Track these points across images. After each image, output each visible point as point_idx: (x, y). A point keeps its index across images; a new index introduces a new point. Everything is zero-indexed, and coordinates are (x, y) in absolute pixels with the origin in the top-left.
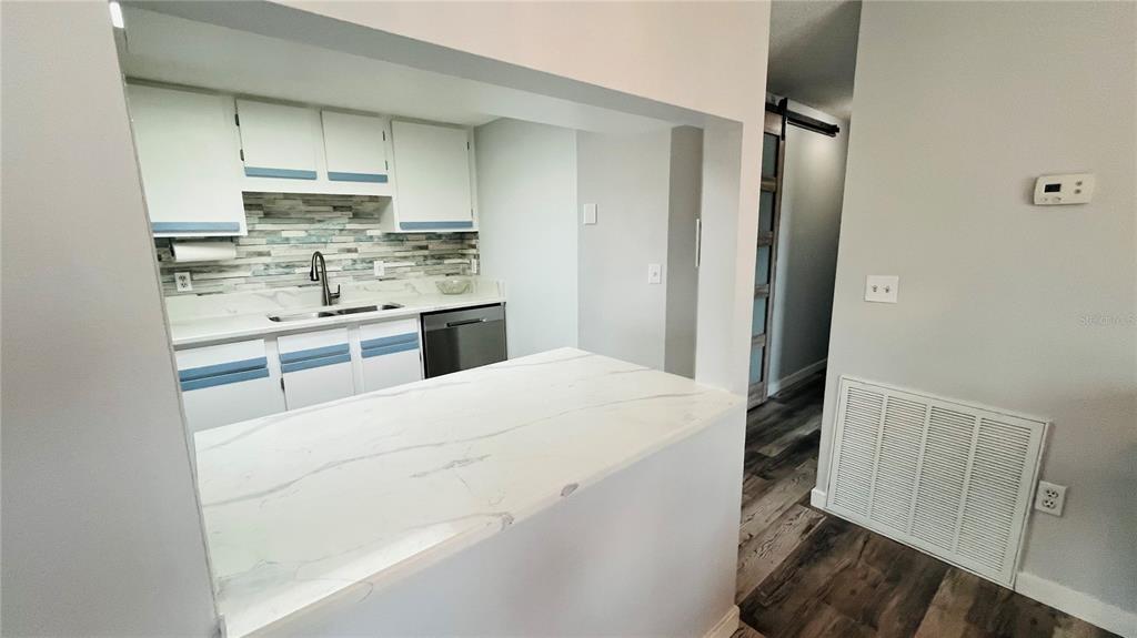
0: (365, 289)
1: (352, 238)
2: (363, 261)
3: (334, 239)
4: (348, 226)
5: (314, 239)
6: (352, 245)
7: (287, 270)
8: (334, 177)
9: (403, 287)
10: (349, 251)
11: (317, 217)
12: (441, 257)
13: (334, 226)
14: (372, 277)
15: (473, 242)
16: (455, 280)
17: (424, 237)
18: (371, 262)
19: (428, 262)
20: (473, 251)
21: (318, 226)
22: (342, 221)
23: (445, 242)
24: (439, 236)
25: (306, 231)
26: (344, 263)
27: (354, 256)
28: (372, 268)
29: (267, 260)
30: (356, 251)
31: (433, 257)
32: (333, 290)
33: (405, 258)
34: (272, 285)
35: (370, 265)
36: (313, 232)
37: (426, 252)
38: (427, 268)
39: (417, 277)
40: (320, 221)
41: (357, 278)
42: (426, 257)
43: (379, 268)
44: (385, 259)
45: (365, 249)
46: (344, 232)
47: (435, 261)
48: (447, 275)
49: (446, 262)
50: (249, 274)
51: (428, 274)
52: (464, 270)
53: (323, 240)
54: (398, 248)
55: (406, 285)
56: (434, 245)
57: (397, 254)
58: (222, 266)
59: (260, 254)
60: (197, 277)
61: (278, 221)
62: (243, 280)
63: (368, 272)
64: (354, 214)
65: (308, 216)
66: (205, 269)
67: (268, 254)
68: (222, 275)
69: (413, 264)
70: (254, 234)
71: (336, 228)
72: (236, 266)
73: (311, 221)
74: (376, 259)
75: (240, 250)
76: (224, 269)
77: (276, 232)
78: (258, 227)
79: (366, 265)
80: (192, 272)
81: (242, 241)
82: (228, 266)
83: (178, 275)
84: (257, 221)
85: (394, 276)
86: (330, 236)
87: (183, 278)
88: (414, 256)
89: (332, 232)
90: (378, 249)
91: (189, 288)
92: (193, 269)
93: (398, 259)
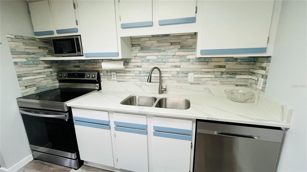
0: (181, 88)
1: (178, 60)
2: (183, 72)
3: (170, 60)
4: (177, 54)
5: (160, 60)
6: (177, 64)
7: (147, 75)
8: (162, 24)
9: (204, 90)
10: (176, 67)
11: (162, 49)
12: (234, 74)
13: (170, 53)
14: (186, 82)
15: (264, 65)
16: (241, 90)
18: (187, 73)
19: (224, 76)
20: (263, 72)
21: (162, 53)
22: (174, 51)
23: (240, 64)
24: (235, 59)
26: (173, 73)
27: (178, 69)
28: (187, 77)
29: (140, 69)
30: (179, 67)
31: (228, 73)
32: (164, 86)
33: (208, 72)
35: (186, 75)
37: (223, 70)
38: (222, 80)
39: (214, 85)
40: (164, 51)
41: (179, 81)
42: (222, 73)
43: (191, 77)
44: (195, 72)
45: (185, 66)
46: (175, 57)
47: (229, 76)
48: (236, 85)
49: (237, 77)
50: (133, 75)
51: (222, 83)
52: (251, 84)
53: (164, 61)
54: (204, 66)
55: (205, 89)
58: (125, 71)
59: (138, 67)
60: (118, 74)
61: (145, 51)
62: (131, 77)
63: (185, 78)
64: (181, 47)
65: (158, 48)
66: (120, 72)
67: (141, 67)
68: (125, 75)
69: (213, 76)
70: (136, 57)
71: (171, 54)
72: (130, 71)
73: (159, 51)
74: (190, 72)
75: (131, 65)
76: (126, 72)
77: (144, 57)
78: (138, 54)
79: (184, 75)
80: (116, 73)
81: (132, 61)
82: (127, 71)
83: (112, 73)
84: (138, 51)
85: (199, 82)
86: (168, 58)
87: (114, 75)
88: (214, 72)
89: (169, 56)
90: (192, 66)
91: (115, 79)
92: (117, 71)
93: (203, 73)
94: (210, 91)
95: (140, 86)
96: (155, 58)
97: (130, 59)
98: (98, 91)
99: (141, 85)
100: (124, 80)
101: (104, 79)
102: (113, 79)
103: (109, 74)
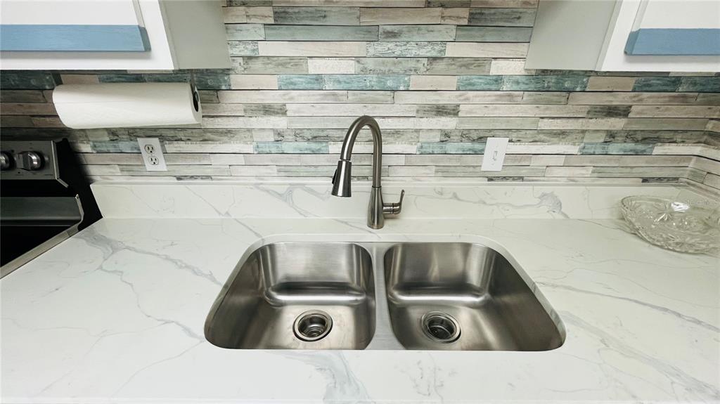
0: (455, 196)
1: (453, 82)
2: (465, 135)
3: (416, 81)
4: (452, 50)
5: (372, 80)
6: (446, 99)
7: (314, 146)
9: (537, 201)
10: (440, 111)
14: (474, 171)
17: (631, 82)
18: (482, 139)
19: (614, 148)
21: (382, 48)
22: (442, 35)
24: (671, 82)
25: (358, 59)
26: (424, 138)
27: (449, 123)
28: (480, 153)
29: (279, 122)
30: (455, 111)
31: (630, 136)
33: (562, 134)
34: (286, 172)
35: (477, 146)
36: (370, 64)
37: (617, 124)
38: (604, 162)
39: (572, 180)
40: (391, 35)
41: (444, 172)
42: (612, 135)
43: (496, 153)
44: (513, 134)
45: (477, 108)
46: (440, 66)
47: (630, 146)
48: (645, 180)
49: (659, 149)
50: (249, 148)
51: (602, 175)
53: (390, 83)
54: (554, 110)
55: (544, 195)
56: (648, 108)
57: (546, 125)
58: (206, 130)
59: (267, 110)
60: (171, 148)
61: (300, 34)
62: (240, 159)
63: (470, 160)
64: (472, 17)
65: (367, 20)
66: (181, 135)
67: (282, 111)
68: (208, 147)
69: (575, 150)
70: (257, 65)
71: (423, 52)
72: (228, 132)
73: (371, 34)
74: (493, 133)
75: (233, 101)
76: (209, 135)
77: (295, 62)
78: (265, 49)
79: (468, 145)
80: (162, 139)
81: (236, 80)
82: (216, 131)
83: (141, 142)
84: (261, 33)
85: (523, 172)
86: (407, 72)
87: (151, 149)
88: (583, 132)
89: (412, 64)
90: (505, 110)
91: (162, 166)
92: (165, 134)
93: (542, 137)
94: (560, 204)
95: (286, 197)
96: (349, 67)
97: (226, 72)
98: (80, 228)
99: (290, 192)
100: (208, 171)
101: (105, 170)
102: (149, 167)
103: (125, 145)
